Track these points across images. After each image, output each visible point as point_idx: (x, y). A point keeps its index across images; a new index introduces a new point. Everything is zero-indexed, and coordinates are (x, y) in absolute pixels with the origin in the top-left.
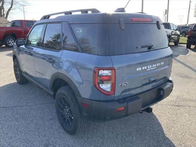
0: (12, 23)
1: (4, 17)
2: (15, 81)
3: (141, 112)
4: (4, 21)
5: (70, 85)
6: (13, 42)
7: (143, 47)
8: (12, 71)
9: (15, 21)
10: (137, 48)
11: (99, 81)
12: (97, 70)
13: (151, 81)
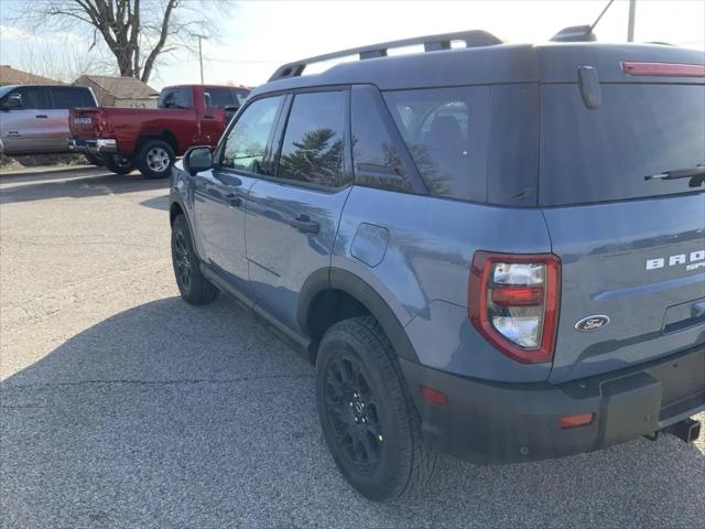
0: (163, 97)
1: (138, 77)
2: (175, 292)
3: (653, 435)
4: (136, 90)
5: (374, 313)
6: (165, 162)
7: (670, 176)
8: (166, 260)
9: (175, 88)
10: (647, 178)
11: (491, 303)
12: (489, 263)
13: (699, 315)
